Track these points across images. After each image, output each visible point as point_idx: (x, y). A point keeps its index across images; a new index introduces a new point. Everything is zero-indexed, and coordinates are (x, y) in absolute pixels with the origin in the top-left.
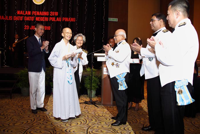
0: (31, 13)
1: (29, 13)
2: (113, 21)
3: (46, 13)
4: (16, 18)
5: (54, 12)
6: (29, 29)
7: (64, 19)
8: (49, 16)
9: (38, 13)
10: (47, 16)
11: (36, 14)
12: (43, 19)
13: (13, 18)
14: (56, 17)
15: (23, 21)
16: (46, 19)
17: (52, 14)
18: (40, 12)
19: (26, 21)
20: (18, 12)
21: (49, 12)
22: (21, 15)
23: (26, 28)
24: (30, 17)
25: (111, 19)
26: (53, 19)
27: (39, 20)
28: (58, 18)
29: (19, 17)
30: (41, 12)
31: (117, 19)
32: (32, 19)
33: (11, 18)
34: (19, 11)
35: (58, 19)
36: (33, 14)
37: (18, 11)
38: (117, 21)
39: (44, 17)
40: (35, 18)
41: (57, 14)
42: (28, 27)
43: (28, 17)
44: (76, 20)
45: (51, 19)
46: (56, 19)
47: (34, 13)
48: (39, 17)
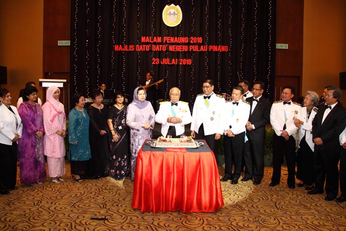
0: (162, 39)
1: (159, 40)
2: (281, 48)
3: (184, 40)
4: (140, 48)
5: (197, 37)
6: (160, 64)
7: (211, 47)
8: (189, 44)
9: (172, 40)
10: (185, 44)
11: (169, 41)
12: (180, 48)
13: (135, 48)
14: (200, 45)
15: (151, 51)
16: (185, 48)
17: (193, 41)
18: (174, 38)
19: (155, 51)
20: (143, 39)
21: (189, 37)
22: (147, 43)
23: (155, 62)
24: (161, 46)
25: (279, 46)
26: (195, 48)
27: (175, 49)
28: (202, 46)
29: (144, 46)
30: (176, 38)
31: (287, 45)
32: (164, 48)
33: (132, 48)
34: (145, 37)
35: (202, 49)
36: (164, 42)
37: (142, 37)
38: (287, 48)
39: (181, 45)
40: (168, 48)
41: (200, 40)
42: (158, 61)
43: (158, 46)
44: (229, 50)
45: (192, 48)
46: (199, 49)
47: (166, 39)
48: (174, 46)
